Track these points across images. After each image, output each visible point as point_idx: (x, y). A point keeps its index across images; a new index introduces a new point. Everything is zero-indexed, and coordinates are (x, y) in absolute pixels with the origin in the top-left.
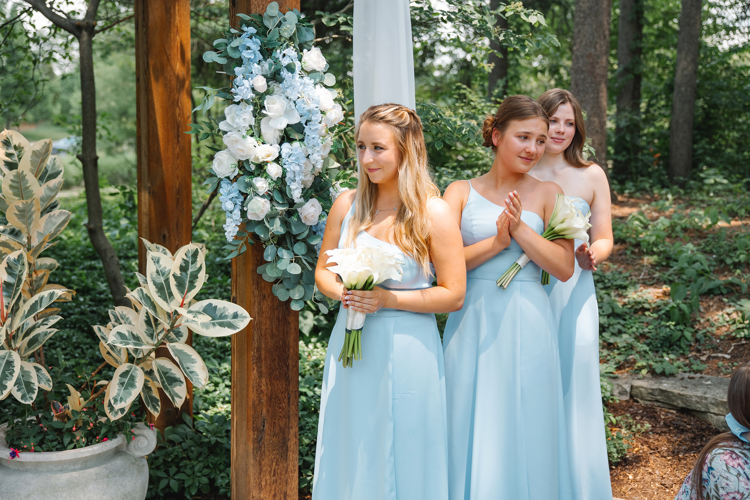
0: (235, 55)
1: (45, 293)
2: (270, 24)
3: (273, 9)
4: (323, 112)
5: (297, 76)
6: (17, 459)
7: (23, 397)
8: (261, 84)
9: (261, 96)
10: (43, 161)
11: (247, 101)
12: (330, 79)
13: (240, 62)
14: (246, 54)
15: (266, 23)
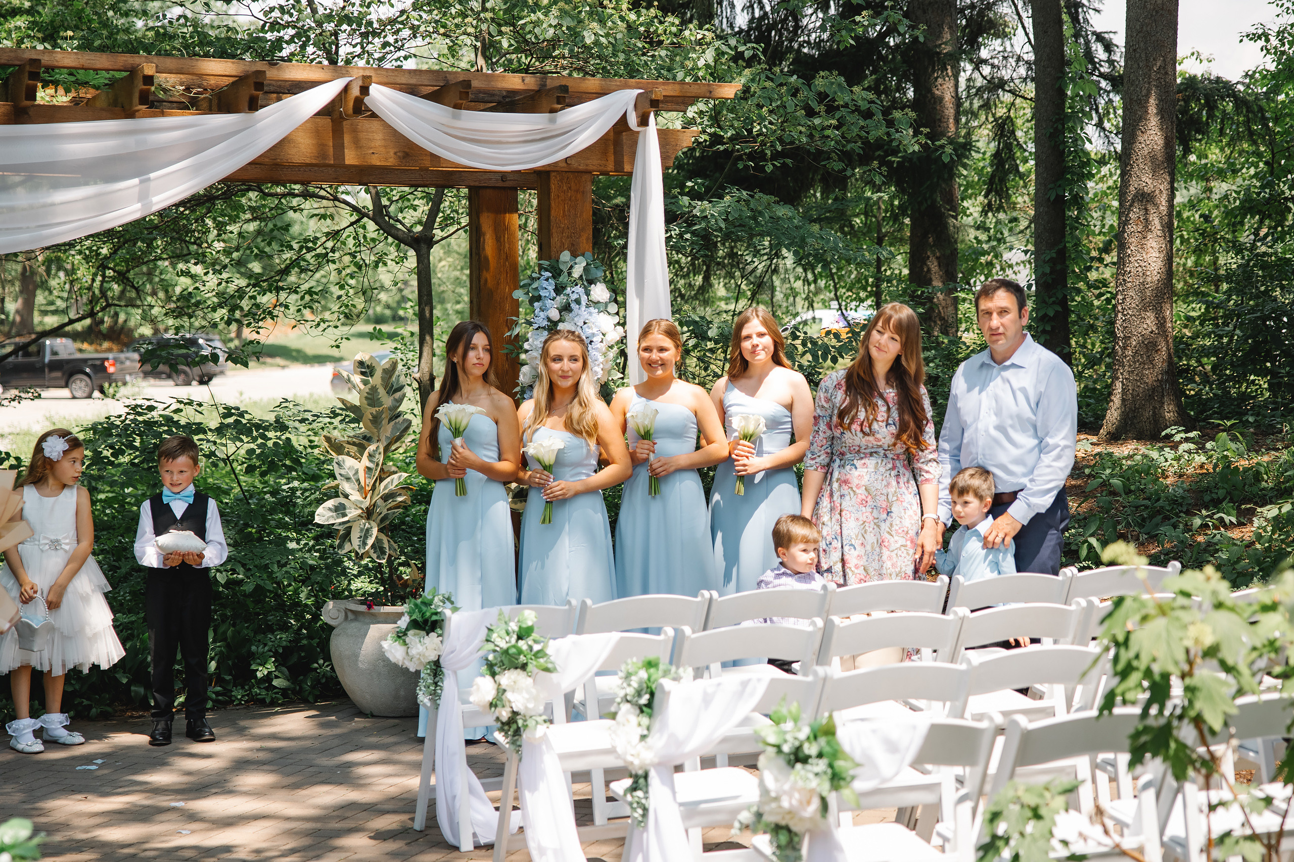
0: (536, 294)
1: (395, 476)
2: (565, 268)
3: (565, 256)
4: (604, 335)
5: (583, 308)
6: (372, 611)
7: (378, 558)
8: (554, 314)
9: (555, 324)
10: (391, 377)
11: (544, 328)
12: (613, 308)
13: (539, 298)
14: (543, 293)
15: (561, 267)
